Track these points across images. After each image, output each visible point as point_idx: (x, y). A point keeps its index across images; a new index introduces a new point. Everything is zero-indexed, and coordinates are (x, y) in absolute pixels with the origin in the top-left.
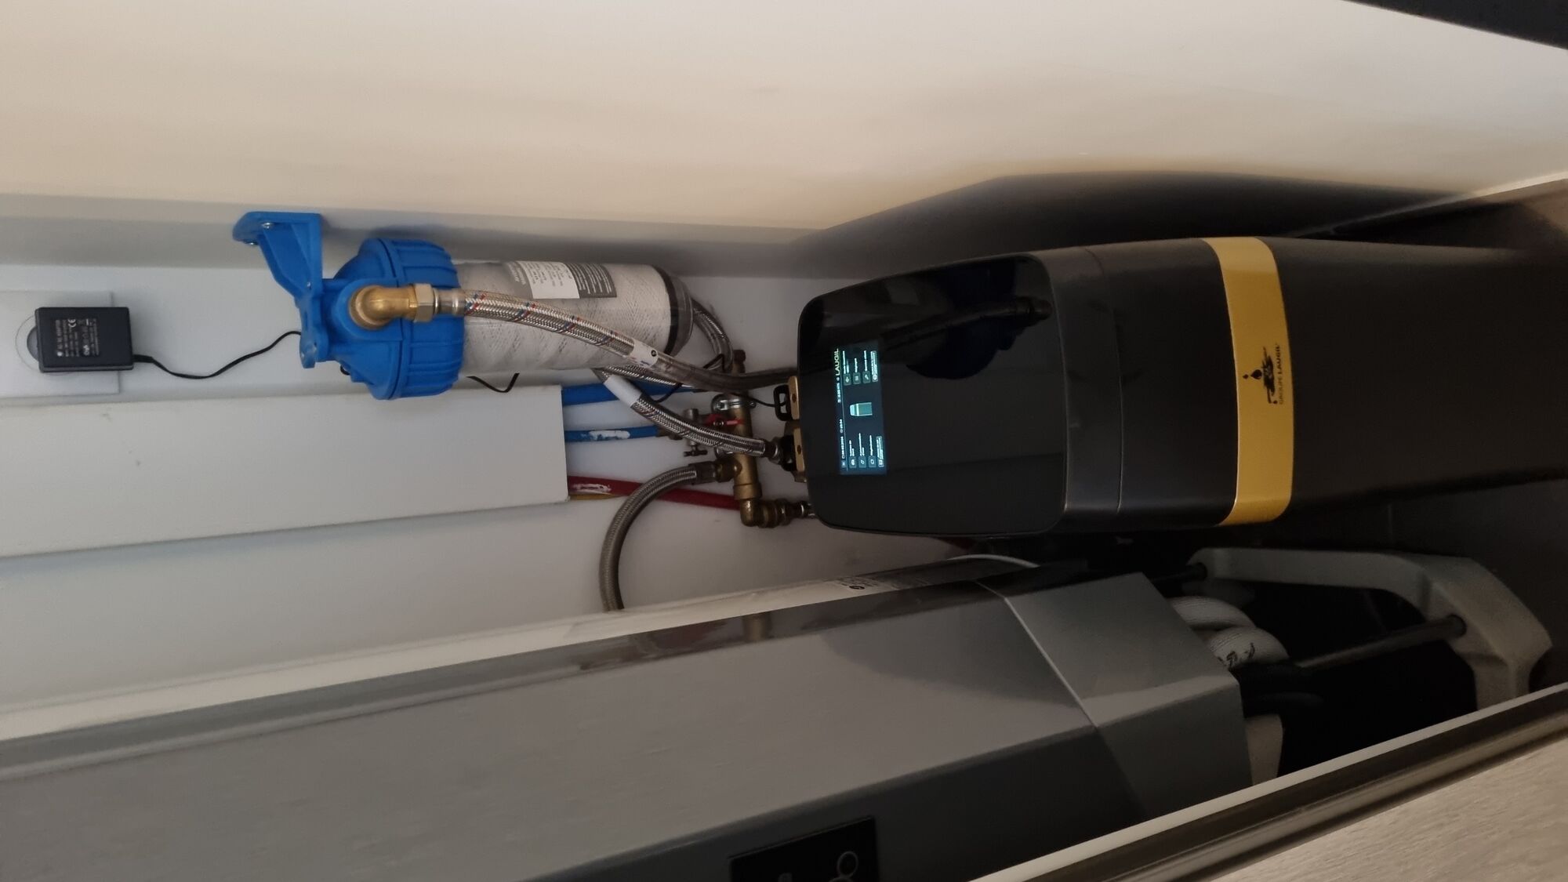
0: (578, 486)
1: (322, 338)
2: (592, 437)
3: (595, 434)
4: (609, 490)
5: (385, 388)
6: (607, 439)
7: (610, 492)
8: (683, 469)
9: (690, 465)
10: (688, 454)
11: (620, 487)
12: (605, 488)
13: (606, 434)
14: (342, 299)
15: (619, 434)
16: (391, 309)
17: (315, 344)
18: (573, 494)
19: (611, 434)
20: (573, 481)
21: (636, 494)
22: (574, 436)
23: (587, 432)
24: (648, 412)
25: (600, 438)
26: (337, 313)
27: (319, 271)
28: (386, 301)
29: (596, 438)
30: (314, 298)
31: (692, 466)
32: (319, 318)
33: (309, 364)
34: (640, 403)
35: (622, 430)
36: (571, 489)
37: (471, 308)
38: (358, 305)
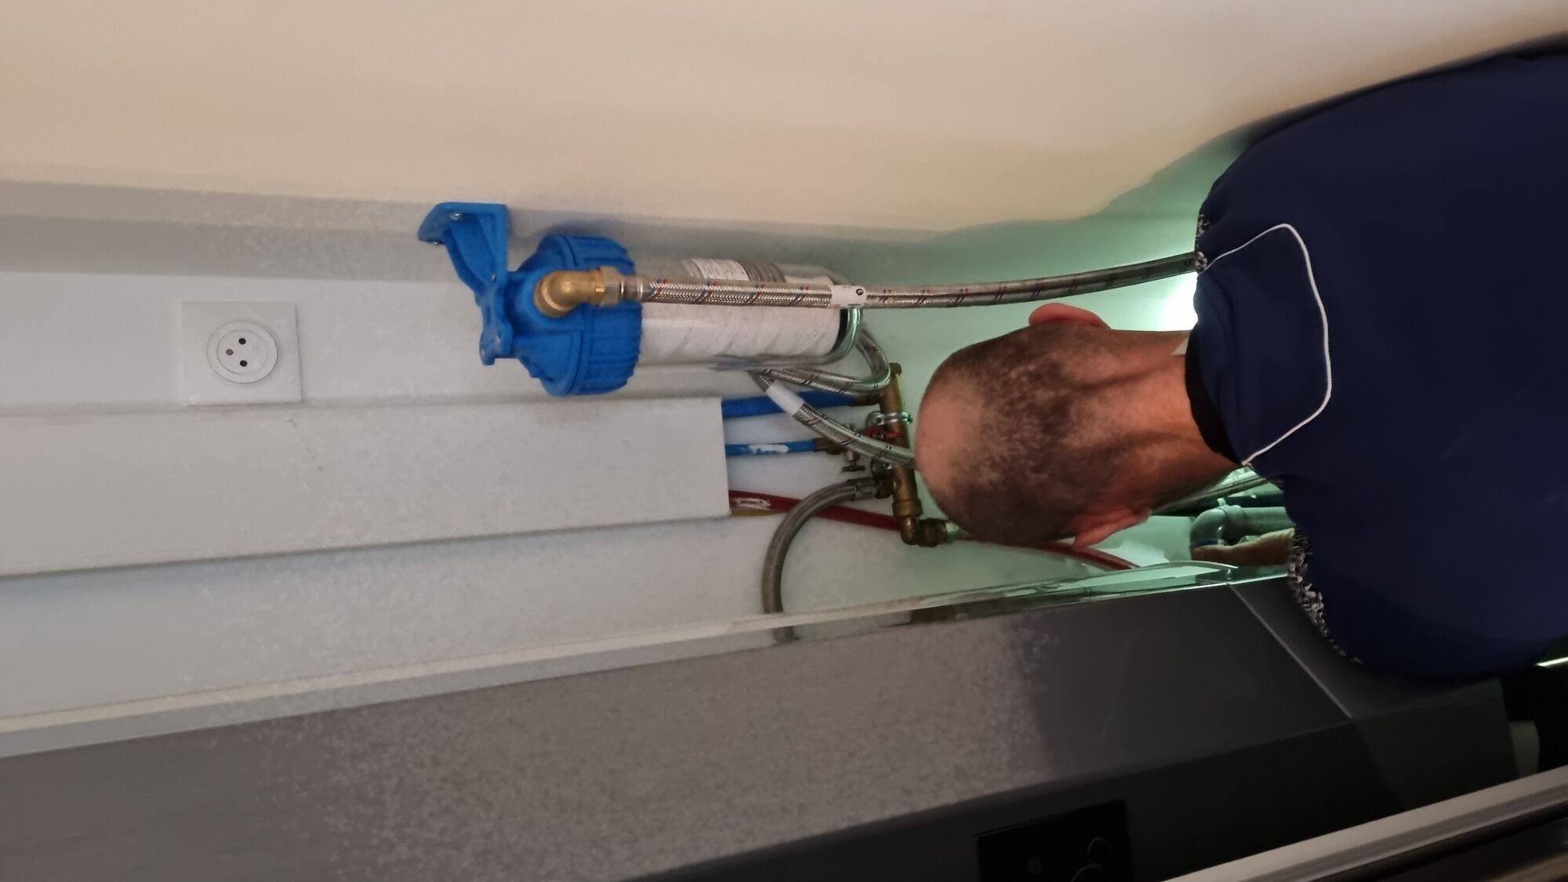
0: (739, 500)
1: (507, 329)
2: (751, 451)
3: (754, 449)
4: (769, 505)
5: (563, 384)
6: (767, 453)
7: (770, 507)
8: (841, 485)
9: (849, 481)
10: (846, 469)
11: (780, 504)
12: (765, 502)
13: (765, 448)
14: (527, 288)
15: (779, 449)
16: (578, 292)
17: (500, 336)
18: (736, 511)
19: (770, 448)
20: (733, 494)
21: (795, 510)
22: (734, 451)
23: (746, 446)
24: (811, 421)
25: (760, 453)
26: (522, 305)
27: (505, 263)
28: (572, 284)
29: (756, 453)
30: (499, 290)
31: (850, 482)
32: (501, 310)
33: (489, 360)
34: (804, 413)
35: (780, 444)
36: (732, 504)
37: (655, 293)
38: (545, 291)
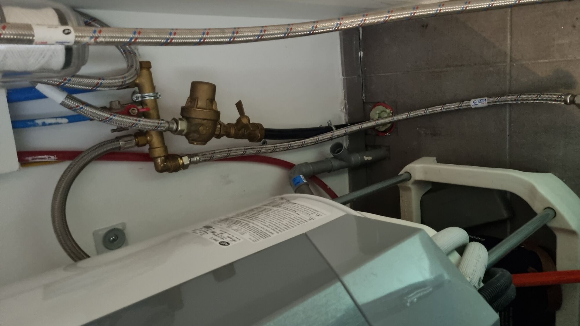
0: (28, 158)
2: (38, 124)
3: (39, 122)
6: (50, 124)
7: (57, 159)
8: (111, 141)
9: (116, 137)
11: (65, 155)
12: (52, 157)
13: (47, 121)
15: (59, 120)
18: (24, 164)
19: (52, 121)
20: (23, 155)
21: (78, 158)
22: (20, 124)
23: (33, 120)
24: (74, 108)
25: (44, 124)
29: (41, 124)
31: (118, 138)
34: (66, 100)
35: (62, 117)
36: (21, 160)
